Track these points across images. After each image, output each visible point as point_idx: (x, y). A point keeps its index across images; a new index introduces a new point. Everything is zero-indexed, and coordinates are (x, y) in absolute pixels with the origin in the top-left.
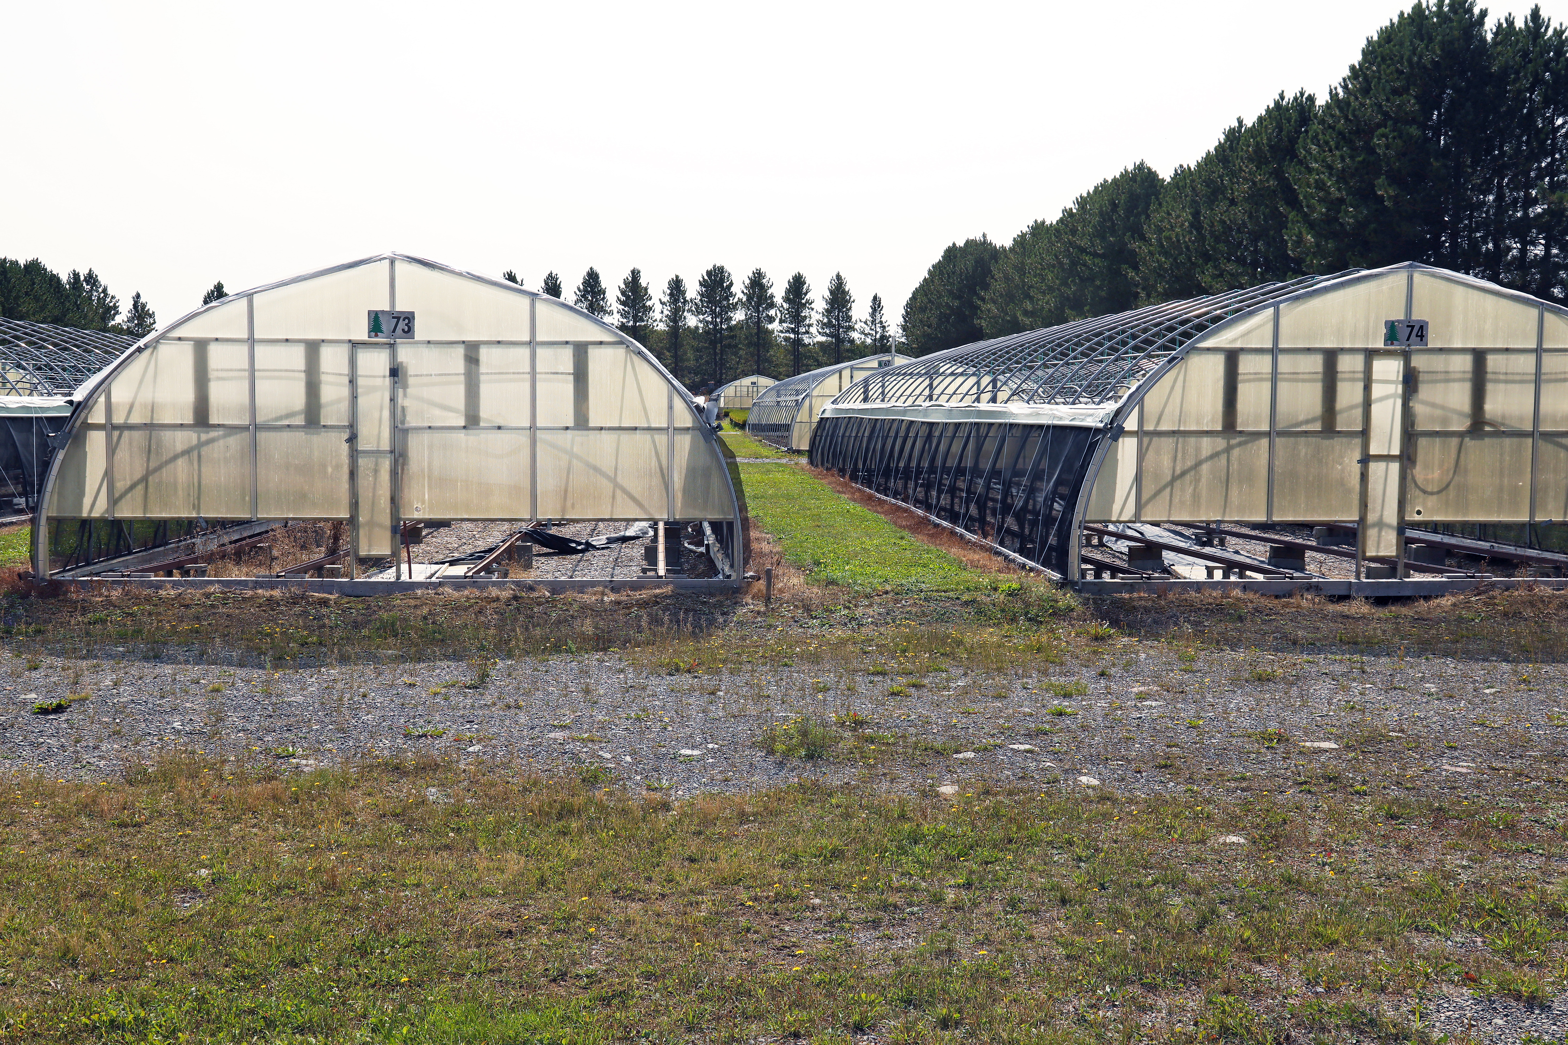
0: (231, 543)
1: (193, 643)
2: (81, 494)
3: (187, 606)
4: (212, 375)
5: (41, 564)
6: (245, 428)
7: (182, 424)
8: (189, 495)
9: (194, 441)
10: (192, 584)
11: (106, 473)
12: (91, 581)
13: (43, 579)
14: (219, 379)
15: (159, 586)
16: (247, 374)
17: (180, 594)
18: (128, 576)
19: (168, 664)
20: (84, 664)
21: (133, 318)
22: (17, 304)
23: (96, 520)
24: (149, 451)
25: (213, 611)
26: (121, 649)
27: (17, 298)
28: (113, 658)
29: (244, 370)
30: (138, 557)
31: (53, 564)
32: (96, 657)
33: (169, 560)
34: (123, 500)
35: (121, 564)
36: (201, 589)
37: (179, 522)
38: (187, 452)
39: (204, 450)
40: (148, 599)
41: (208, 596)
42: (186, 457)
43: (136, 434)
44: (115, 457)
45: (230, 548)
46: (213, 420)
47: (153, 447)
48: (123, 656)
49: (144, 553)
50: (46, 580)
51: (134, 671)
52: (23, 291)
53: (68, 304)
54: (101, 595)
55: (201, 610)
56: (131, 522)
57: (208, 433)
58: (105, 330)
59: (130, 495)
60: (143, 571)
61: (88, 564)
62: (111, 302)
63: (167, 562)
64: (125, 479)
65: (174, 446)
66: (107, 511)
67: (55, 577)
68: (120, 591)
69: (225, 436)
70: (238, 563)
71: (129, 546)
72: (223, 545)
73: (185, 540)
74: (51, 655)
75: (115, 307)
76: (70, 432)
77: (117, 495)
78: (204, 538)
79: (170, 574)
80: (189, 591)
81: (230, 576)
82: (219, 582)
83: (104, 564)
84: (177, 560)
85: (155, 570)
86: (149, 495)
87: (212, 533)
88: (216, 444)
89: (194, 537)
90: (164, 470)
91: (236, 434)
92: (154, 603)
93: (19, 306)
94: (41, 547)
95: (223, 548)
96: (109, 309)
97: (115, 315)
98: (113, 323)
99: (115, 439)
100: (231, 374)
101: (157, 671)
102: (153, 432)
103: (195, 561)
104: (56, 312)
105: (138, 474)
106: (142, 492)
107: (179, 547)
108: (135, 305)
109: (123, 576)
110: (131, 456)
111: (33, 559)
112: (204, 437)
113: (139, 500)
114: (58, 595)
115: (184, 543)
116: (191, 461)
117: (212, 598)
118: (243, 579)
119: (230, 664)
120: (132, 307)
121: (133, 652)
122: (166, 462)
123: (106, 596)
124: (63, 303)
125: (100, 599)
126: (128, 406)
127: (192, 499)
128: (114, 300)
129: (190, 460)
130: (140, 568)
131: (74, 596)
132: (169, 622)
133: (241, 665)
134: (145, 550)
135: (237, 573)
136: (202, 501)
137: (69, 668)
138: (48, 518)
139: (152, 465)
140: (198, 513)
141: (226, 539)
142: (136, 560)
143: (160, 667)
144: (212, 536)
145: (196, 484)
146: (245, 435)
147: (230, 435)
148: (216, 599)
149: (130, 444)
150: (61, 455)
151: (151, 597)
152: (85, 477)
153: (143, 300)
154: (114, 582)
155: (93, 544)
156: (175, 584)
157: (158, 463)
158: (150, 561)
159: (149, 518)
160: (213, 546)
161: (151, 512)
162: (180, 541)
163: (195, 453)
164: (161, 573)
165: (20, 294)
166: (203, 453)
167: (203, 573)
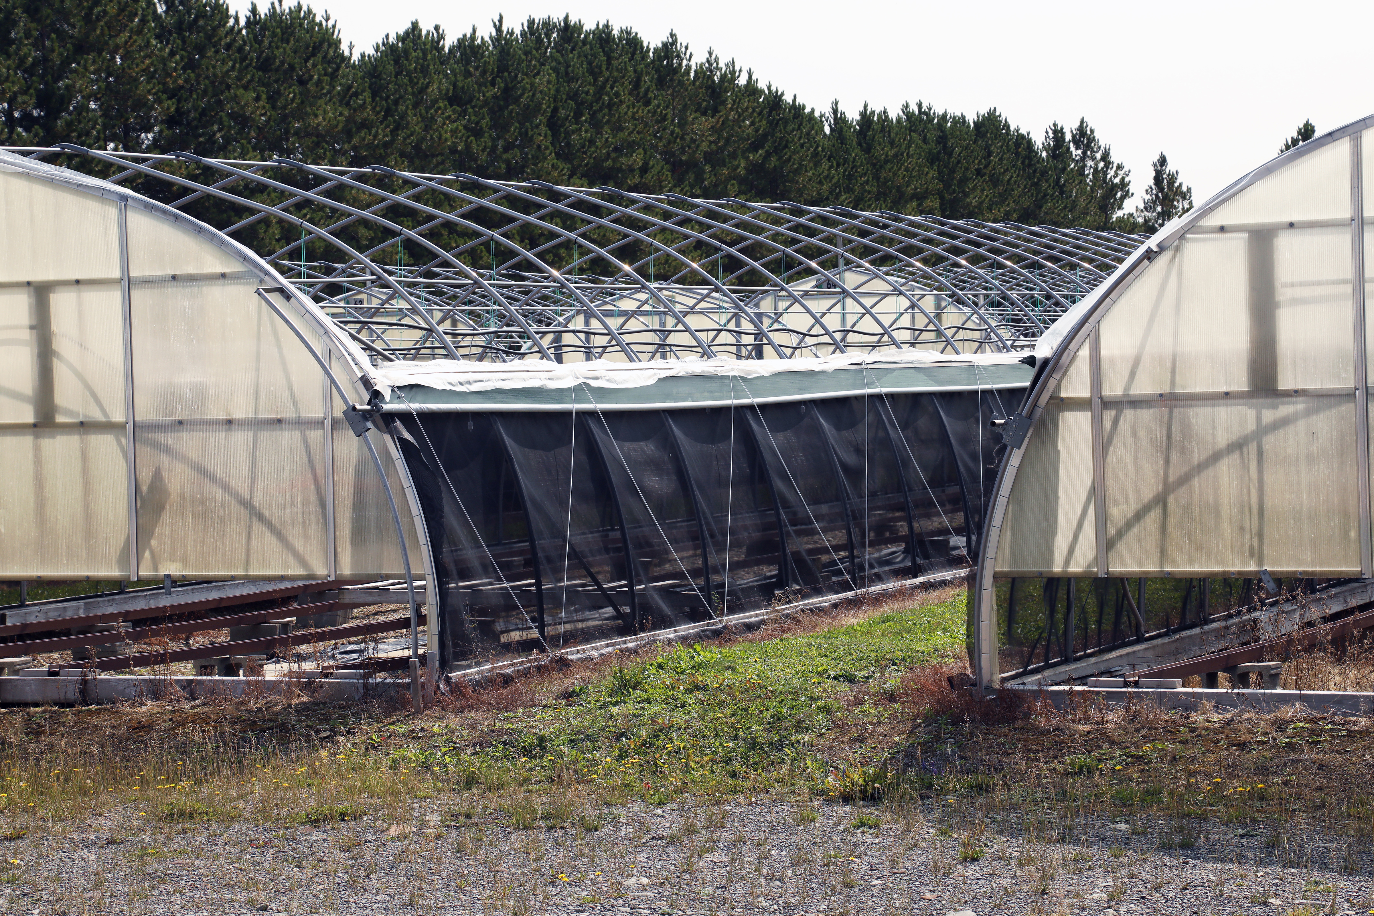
0: (1325, 619)
1: (1254, 821)
2: (1050, 530)
3: (1243, 746)
4: (1282, 294)
5: (985, 660)
6: (1349, 396)
7: (1227, 394)
8: (1242, 528)
9: (1251, 426)
10: (1252, 702)
11: (1093, 489)
12: (1071, 693)
13: (989, 689)
14: (1295, 301)
15: (1190, 704)
16: (1348, 289)
17: (1230, 721)
18: (1136, 684)
19: (1207, 860)
20: (1056, 853)
21: (1154, 202)
22: (964, 192)
23: (1079, 578)
24: (1169, 447)
25: (1292, 756)
26: (1123, 827)
27: (964, 181)
28: (1109, 845)
29: (1344, 282)
30: (1154, 647)
31: (1005, 658)
32: (1077, 842)
33: (1209, 652)
34: (1124, 541)
35: (1125, 661)
36: (1271, 711)
37: (1226, 580)
38: (1237, 446)
39: (1269, 441)
40: (1171, 731)
41: (1281, 726)
42: (1236, 456)
43: (1145, 416)
44: (1109, 460)
45: (1324, 631)
46: (1285, 383)
47: (1176, 437)
48: (1126, 841)
49: (1166, 640)
50: (994, 691)
51: (1145, 873)
52: (973, 167)
53: (1044, 185)
54: (1088, 720)
55: (1268, 755)
56: (1140, 581)
57: (1275, 407)
58: (1106, 226)
59: (1135, 531)
60: (1161, 674)
61: (1066, 661)
62: (1116, 175)
63: (1207, 657)
64: (1126, 501)
65: (1214, 436)
66: (1096, 560)
67: (1009, 685)
68: (1121, 712)
69: (1308, 413)
70: (1340, 658)
71: (1138, 626)
72: (1310, 624)
73: (1239, 613)
74: (1001, 833)
75: (1123, 185)
76: (1030, 416)
77: (1112, 531)
78: (1275, 609)
79: (1211, 681)
80: (1246, 715)
81: (1324, 686)
82: (1302, 698)
83: (1093, 660)
84: (1224, 653)
85: (1184, 674)
86: (1169, 529)
87: (1288, 600)
88: (1291, 429)
89: (1255, 610)
90: (1196, 482)
91: (1330, 407)
92: (1183, 737)
93: (966, 195)
94: (984, 628)
95: (1310, 631)
96: (1113, 188)
97: (1123, 198)
98: (1119, 213)
99: (1108, 425)
100: (1320, 291)
101: (1187, 875)
102: (1175, 410)
103: (1258, 655)
104: (1026, 202)
105: (1149, 492)
106: (1157, 525)
107: (1227, 628)
108: (1158, 179)
109: (1126, 684)
110: (1136, 458)
111: (973, 651)
112: (1268, 416)
113: (1152, 540)
114: (1014, 719)
115: (1236, 620)
116: (1244, 465)
117: (1290, 731)
118: (1349, 693)
119: (1325, 867)
120: (1152, 182)
121: (1145, 833)
122: (1199, 466)
123: (1097, 723)
124: (1036, 185)
125: (1087, 728)
126: (1129, 365)
127: (1247, 536)
128: (1121, 173)
129: (1242, 460)
130: (1156, 668)
131: (1042, 721)
132: (1208, 775)
133: (1348, 870)
134: (1166, 634)
135: (1338, 679)
136: (1266, 540)
137: (1030, 861)
138: (997, 577)
139: (1175, 472)
140: (1260, 563)
141: (1315, 613)
142: (1150, 653)
143: (1194, 866)
144: (1287, 607)
145: (1255, 508)
146: (1348, 410)
147: (1317, 410)
148: (1298, 732)
149: (1135, 434)
150: (1015, 459)
151: (1177, 727)
152: (1056, 498)
153: (1171, 167)
154: (1110, 696)
155: (1074, 620)
156: (1220, 702)
157: (1186, 469)
158: (1176, 654)
159: (1169, 573)
160: (1291, 626)
161: (1174, 562)
162: (1230, 616)
163: (1253, 447)
164: (1197, 678)
165: (969, 174)
166: (1266, 447)
167: (1273, 679)
